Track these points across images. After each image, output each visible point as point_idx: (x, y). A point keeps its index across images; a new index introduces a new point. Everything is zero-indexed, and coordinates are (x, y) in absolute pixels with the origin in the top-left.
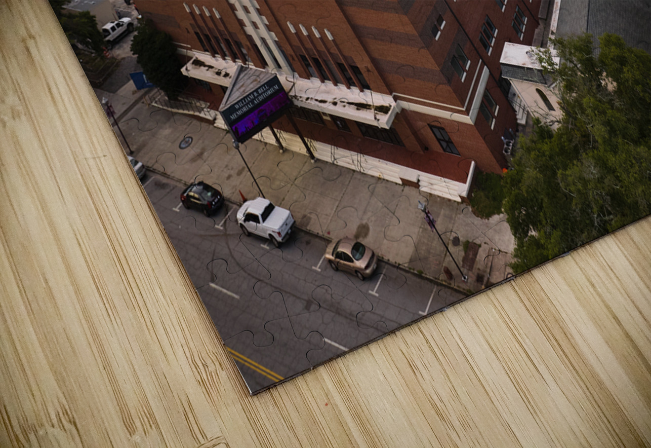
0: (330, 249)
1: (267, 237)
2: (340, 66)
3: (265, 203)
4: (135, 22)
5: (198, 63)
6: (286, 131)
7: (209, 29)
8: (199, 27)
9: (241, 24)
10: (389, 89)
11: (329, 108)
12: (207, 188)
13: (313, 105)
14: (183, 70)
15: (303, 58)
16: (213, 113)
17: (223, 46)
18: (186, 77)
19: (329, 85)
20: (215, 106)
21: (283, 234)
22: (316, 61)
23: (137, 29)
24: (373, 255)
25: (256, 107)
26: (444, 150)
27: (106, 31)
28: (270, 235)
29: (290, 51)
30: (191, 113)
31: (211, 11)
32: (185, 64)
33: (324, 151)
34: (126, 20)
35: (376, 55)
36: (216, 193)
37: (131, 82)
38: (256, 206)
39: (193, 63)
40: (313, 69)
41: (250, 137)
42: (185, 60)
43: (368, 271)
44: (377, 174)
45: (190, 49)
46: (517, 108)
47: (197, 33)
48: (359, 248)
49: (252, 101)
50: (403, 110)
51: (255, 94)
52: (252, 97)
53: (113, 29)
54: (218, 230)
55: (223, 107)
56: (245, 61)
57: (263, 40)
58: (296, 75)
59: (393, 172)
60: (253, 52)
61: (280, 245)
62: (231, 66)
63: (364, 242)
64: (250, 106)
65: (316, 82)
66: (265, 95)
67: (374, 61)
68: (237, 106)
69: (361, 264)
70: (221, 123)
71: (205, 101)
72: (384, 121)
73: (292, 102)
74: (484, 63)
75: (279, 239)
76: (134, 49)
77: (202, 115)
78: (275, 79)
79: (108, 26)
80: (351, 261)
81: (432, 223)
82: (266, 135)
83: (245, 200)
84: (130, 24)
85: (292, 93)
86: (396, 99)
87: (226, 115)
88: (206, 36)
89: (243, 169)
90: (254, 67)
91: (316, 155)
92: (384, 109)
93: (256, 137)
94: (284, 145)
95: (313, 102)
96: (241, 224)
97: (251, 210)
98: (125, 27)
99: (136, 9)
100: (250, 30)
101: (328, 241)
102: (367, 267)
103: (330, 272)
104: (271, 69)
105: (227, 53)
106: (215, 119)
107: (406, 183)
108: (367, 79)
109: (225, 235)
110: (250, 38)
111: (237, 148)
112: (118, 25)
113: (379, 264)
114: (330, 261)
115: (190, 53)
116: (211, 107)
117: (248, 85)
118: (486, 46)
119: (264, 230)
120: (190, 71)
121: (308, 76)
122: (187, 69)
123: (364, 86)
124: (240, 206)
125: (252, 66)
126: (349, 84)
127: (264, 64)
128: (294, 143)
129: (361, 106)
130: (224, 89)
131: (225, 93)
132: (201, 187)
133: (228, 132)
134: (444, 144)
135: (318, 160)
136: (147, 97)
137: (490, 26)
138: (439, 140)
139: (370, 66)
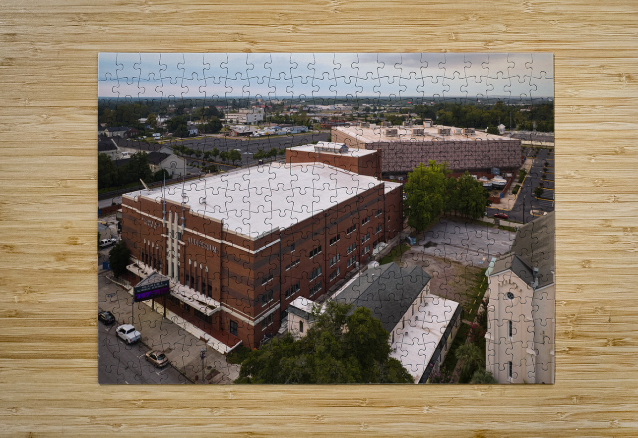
0: (149, 352)
1: (125, 339)
2: (203, 284)
3: (132, 327)
4: (117, 242)
5: (136, 266)
6: (159, 303)
7: (150, 253)
8: (146, 251)
9: (167, 254)
10: (221, 300)
11: (186, 300)
12: (110, 314)
13: (179, 297)
14: (127, 267)
15: (187, 276)
16: (130, 287)
17: (152, 262)
18: (127, 270)
19: (193, 290)
20: (132, 285)
21: (132, 341)
22: (193, 279)
23: (117, 245)
24: (167, 360)
25: (152, 290)
26: (230, 332)
27: (103, 242)
28: (127, 339)
29: (182, 270)
30: (121, 284)
31: (155, 245)
32: (130, 264)
33: (171, 315)
34: (113, 239)
35: (225, 284)
36: (113, 317)
37: (102, 265)
38: (127, 327)
39: (134, 265)
40: (189, 282)
41: (141, 301)
42: (130, 262)
43: (161, 365)
44: (190, 332)
45: (136, 259)
46: (282, 326)
47: (143, 253)
48: (162, 356)
49: (151, 287)
50: (222, 311)
51: (155, 285)
52: (152, 285)
53: (106, 242)
54: (106, 331)
55: (136, 286)
56: (158, 270)
57: (173, 264)
58: (179, 282)
59: (198, 333)
60: (164, 268)
61: (129, 344)
62: (150, 270)
63: (166, 354)
64: (149, 289)
65: (187, 288)
66: (159, 286)
67: (222, 287)
68: (143, 288)
69: (159, 362)
70: (132, 292)
71: (130, 281)
72: (209, 312)
73: (169, 292)
74: (280, 302)
75: (129, 342)
76: (110, 253)
77: (125, 287)
78: (168, 282)
79: (104, 240)
80: (156, 359)
81: (203, 357)
82: (149, 303)
83: (124, 324)
84: (115, 242)
85: (172, 289)
86: (221, 305)
87: (135, 290)
88: (147, 255)
89: (130, 312)
90: (161, 274)
91: (167, 316)
92: (212, 307)
93: (144, 302)
94: (155, 308)
95: (180, 296)
96: (117, 332)
97: (124, 328)
98: (111, 243)
99: (121, 236)
100: (169, 259)
101: (150, 349)
102: (161, 364)
103: (144, 360)
104: (168, 277)
105: (152, 265)
106: (130, 290)
107: (202, 339)
108: (213, 293)
109: (108, 333)
110: (167, 261)
111: (133, 303)
112: (109, 241)
113: (168, 364)
114: (147, 357)
115: (135, 260)
116: (131, 285)
117: (153, 280)
118: (287, 295)
119: (125, 337)
120: (131, 268)
121: (184, 284)
122: (129, 267)
123: (209, 295)
124: (121, 325)
125: (160, 273)
126: (203, 292)
127: (167, 273)
128: (160, 309)
129: (201, 303)
130: (141, 279)
131: (141, 280)
132: (108, 314)
133: (132, 296)
134: (232, 330)
135: (167, 318)
136: (105, 273)
137: (297, 287)
138: (231, 327)
139: (218, 288)
